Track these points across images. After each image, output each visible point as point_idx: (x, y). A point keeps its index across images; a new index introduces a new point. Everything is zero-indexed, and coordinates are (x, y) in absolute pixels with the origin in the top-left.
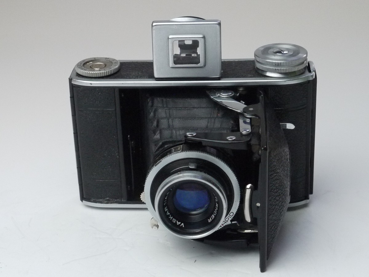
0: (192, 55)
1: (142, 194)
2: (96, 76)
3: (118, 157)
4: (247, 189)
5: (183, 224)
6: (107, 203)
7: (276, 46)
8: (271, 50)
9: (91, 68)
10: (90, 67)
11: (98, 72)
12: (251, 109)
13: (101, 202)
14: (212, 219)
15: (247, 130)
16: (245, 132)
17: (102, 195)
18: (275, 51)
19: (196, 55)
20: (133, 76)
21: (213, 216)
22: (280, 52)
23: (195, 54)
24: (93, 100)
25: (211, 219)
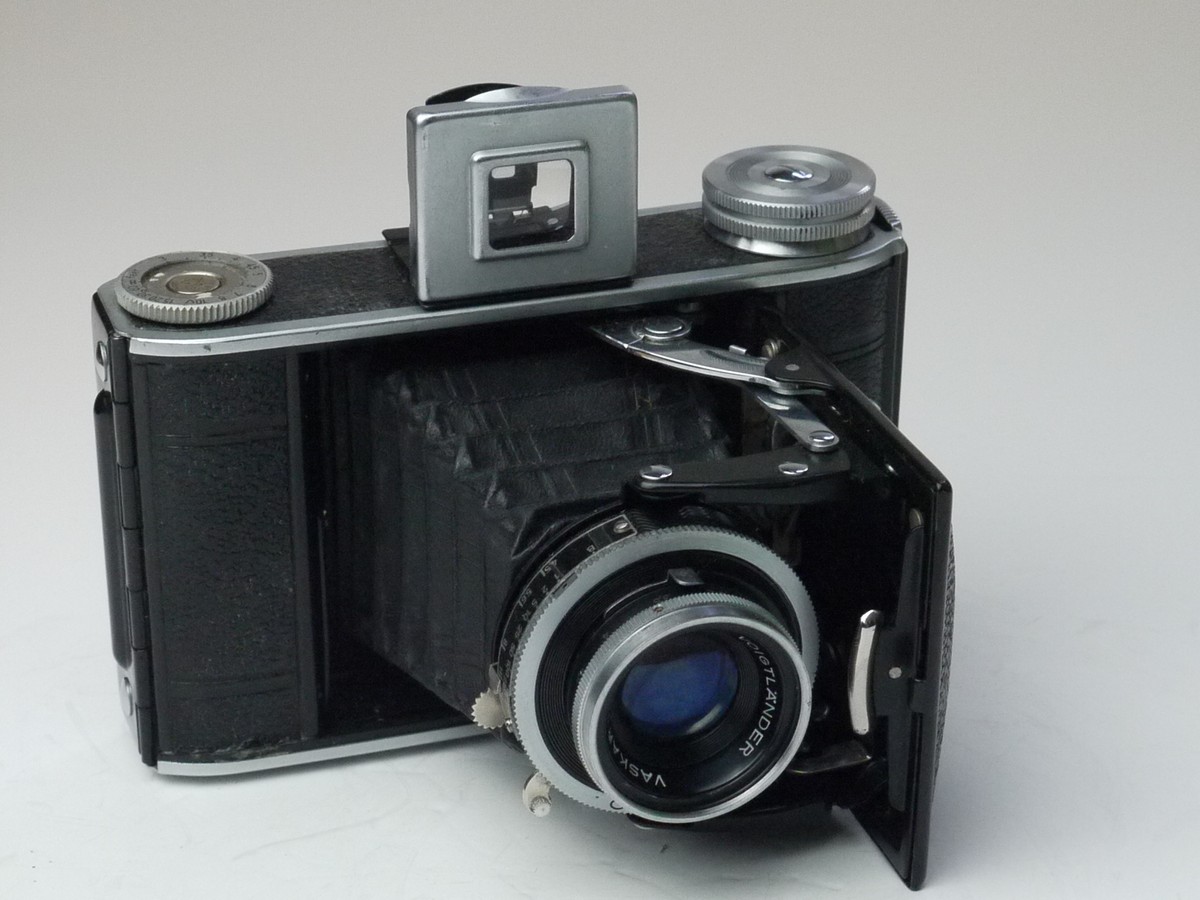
0: (516, 213)
1: (477, 700)
2: (201, 321)
3: (291, 590)
4: (863, 629)
5: (659, 777)
6: (252, 757)
7: (771, 153)
8: (758, 168)
9: (171, 291)
10: (167, 286)
11: (208, 306)
12: (793, 368)
13: (230, 758)
14: (753, 743)
15: (826, 438)
16: (820, 443)
17: (233, 729)
18: (771, 169)
19: (526, 212)
20: (335, 305)
21: (759, 733)
22: (785, 174)
23: (523, 209)
24: (210, 404)
25: (750, 745)
